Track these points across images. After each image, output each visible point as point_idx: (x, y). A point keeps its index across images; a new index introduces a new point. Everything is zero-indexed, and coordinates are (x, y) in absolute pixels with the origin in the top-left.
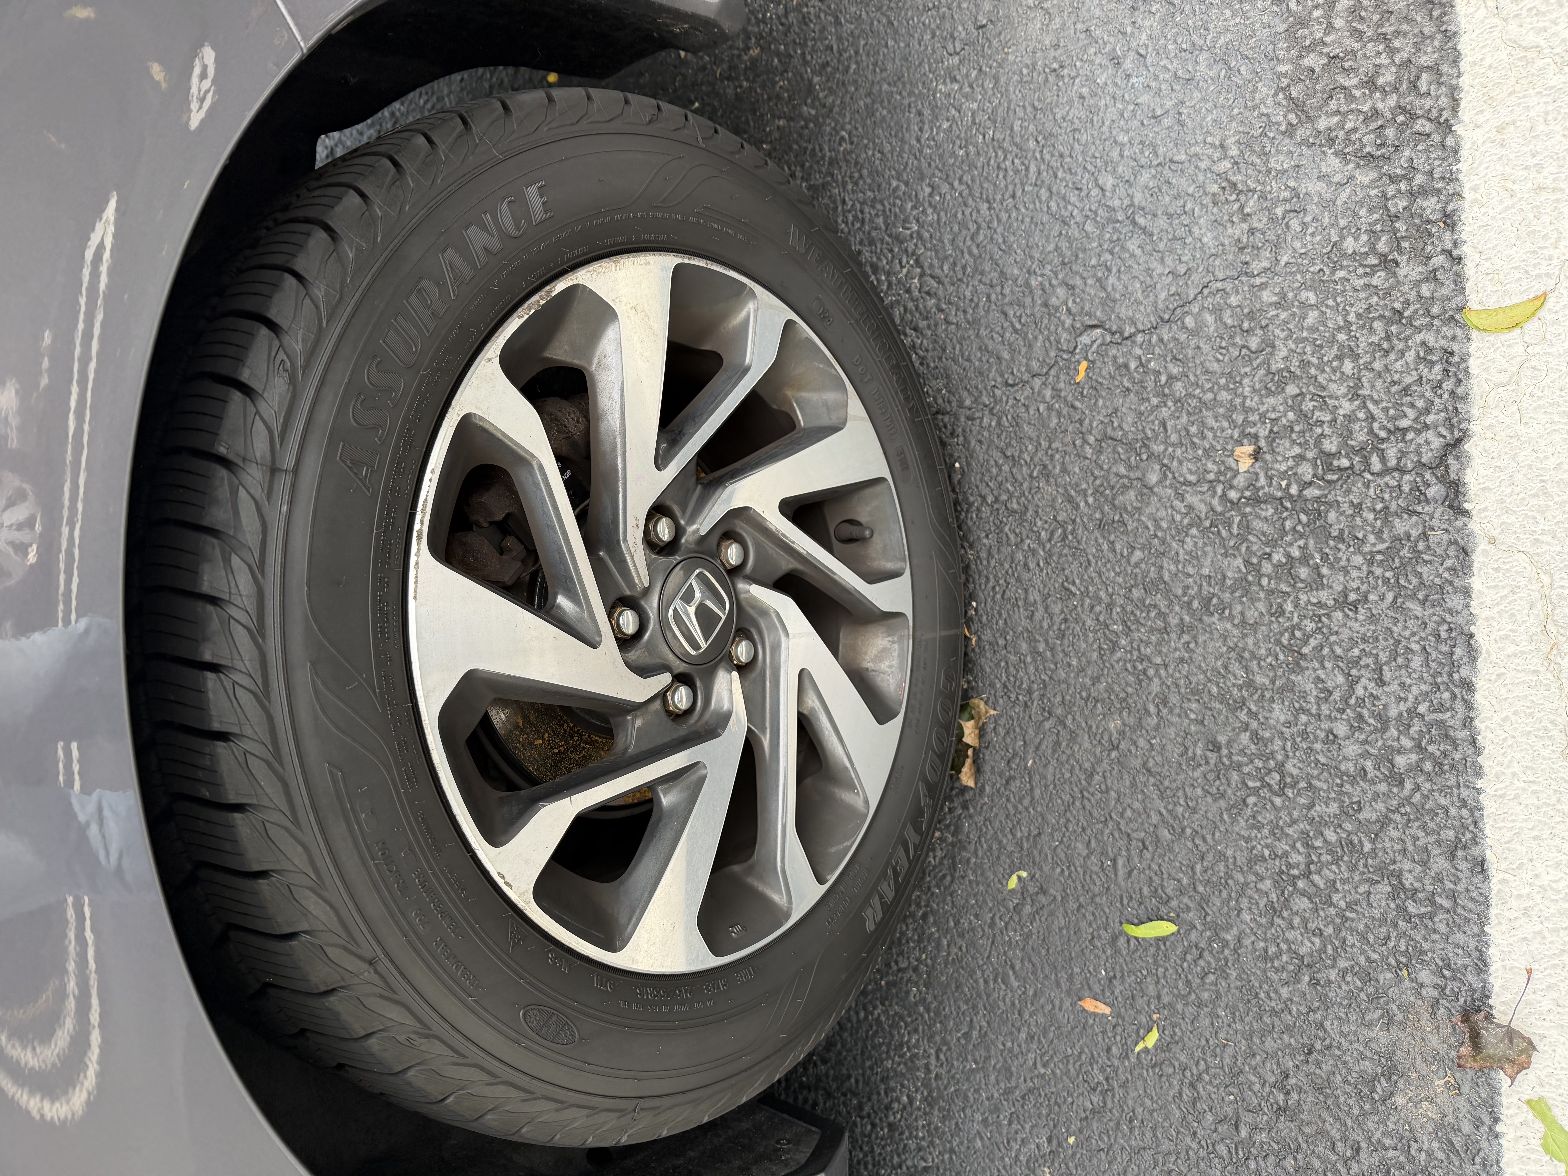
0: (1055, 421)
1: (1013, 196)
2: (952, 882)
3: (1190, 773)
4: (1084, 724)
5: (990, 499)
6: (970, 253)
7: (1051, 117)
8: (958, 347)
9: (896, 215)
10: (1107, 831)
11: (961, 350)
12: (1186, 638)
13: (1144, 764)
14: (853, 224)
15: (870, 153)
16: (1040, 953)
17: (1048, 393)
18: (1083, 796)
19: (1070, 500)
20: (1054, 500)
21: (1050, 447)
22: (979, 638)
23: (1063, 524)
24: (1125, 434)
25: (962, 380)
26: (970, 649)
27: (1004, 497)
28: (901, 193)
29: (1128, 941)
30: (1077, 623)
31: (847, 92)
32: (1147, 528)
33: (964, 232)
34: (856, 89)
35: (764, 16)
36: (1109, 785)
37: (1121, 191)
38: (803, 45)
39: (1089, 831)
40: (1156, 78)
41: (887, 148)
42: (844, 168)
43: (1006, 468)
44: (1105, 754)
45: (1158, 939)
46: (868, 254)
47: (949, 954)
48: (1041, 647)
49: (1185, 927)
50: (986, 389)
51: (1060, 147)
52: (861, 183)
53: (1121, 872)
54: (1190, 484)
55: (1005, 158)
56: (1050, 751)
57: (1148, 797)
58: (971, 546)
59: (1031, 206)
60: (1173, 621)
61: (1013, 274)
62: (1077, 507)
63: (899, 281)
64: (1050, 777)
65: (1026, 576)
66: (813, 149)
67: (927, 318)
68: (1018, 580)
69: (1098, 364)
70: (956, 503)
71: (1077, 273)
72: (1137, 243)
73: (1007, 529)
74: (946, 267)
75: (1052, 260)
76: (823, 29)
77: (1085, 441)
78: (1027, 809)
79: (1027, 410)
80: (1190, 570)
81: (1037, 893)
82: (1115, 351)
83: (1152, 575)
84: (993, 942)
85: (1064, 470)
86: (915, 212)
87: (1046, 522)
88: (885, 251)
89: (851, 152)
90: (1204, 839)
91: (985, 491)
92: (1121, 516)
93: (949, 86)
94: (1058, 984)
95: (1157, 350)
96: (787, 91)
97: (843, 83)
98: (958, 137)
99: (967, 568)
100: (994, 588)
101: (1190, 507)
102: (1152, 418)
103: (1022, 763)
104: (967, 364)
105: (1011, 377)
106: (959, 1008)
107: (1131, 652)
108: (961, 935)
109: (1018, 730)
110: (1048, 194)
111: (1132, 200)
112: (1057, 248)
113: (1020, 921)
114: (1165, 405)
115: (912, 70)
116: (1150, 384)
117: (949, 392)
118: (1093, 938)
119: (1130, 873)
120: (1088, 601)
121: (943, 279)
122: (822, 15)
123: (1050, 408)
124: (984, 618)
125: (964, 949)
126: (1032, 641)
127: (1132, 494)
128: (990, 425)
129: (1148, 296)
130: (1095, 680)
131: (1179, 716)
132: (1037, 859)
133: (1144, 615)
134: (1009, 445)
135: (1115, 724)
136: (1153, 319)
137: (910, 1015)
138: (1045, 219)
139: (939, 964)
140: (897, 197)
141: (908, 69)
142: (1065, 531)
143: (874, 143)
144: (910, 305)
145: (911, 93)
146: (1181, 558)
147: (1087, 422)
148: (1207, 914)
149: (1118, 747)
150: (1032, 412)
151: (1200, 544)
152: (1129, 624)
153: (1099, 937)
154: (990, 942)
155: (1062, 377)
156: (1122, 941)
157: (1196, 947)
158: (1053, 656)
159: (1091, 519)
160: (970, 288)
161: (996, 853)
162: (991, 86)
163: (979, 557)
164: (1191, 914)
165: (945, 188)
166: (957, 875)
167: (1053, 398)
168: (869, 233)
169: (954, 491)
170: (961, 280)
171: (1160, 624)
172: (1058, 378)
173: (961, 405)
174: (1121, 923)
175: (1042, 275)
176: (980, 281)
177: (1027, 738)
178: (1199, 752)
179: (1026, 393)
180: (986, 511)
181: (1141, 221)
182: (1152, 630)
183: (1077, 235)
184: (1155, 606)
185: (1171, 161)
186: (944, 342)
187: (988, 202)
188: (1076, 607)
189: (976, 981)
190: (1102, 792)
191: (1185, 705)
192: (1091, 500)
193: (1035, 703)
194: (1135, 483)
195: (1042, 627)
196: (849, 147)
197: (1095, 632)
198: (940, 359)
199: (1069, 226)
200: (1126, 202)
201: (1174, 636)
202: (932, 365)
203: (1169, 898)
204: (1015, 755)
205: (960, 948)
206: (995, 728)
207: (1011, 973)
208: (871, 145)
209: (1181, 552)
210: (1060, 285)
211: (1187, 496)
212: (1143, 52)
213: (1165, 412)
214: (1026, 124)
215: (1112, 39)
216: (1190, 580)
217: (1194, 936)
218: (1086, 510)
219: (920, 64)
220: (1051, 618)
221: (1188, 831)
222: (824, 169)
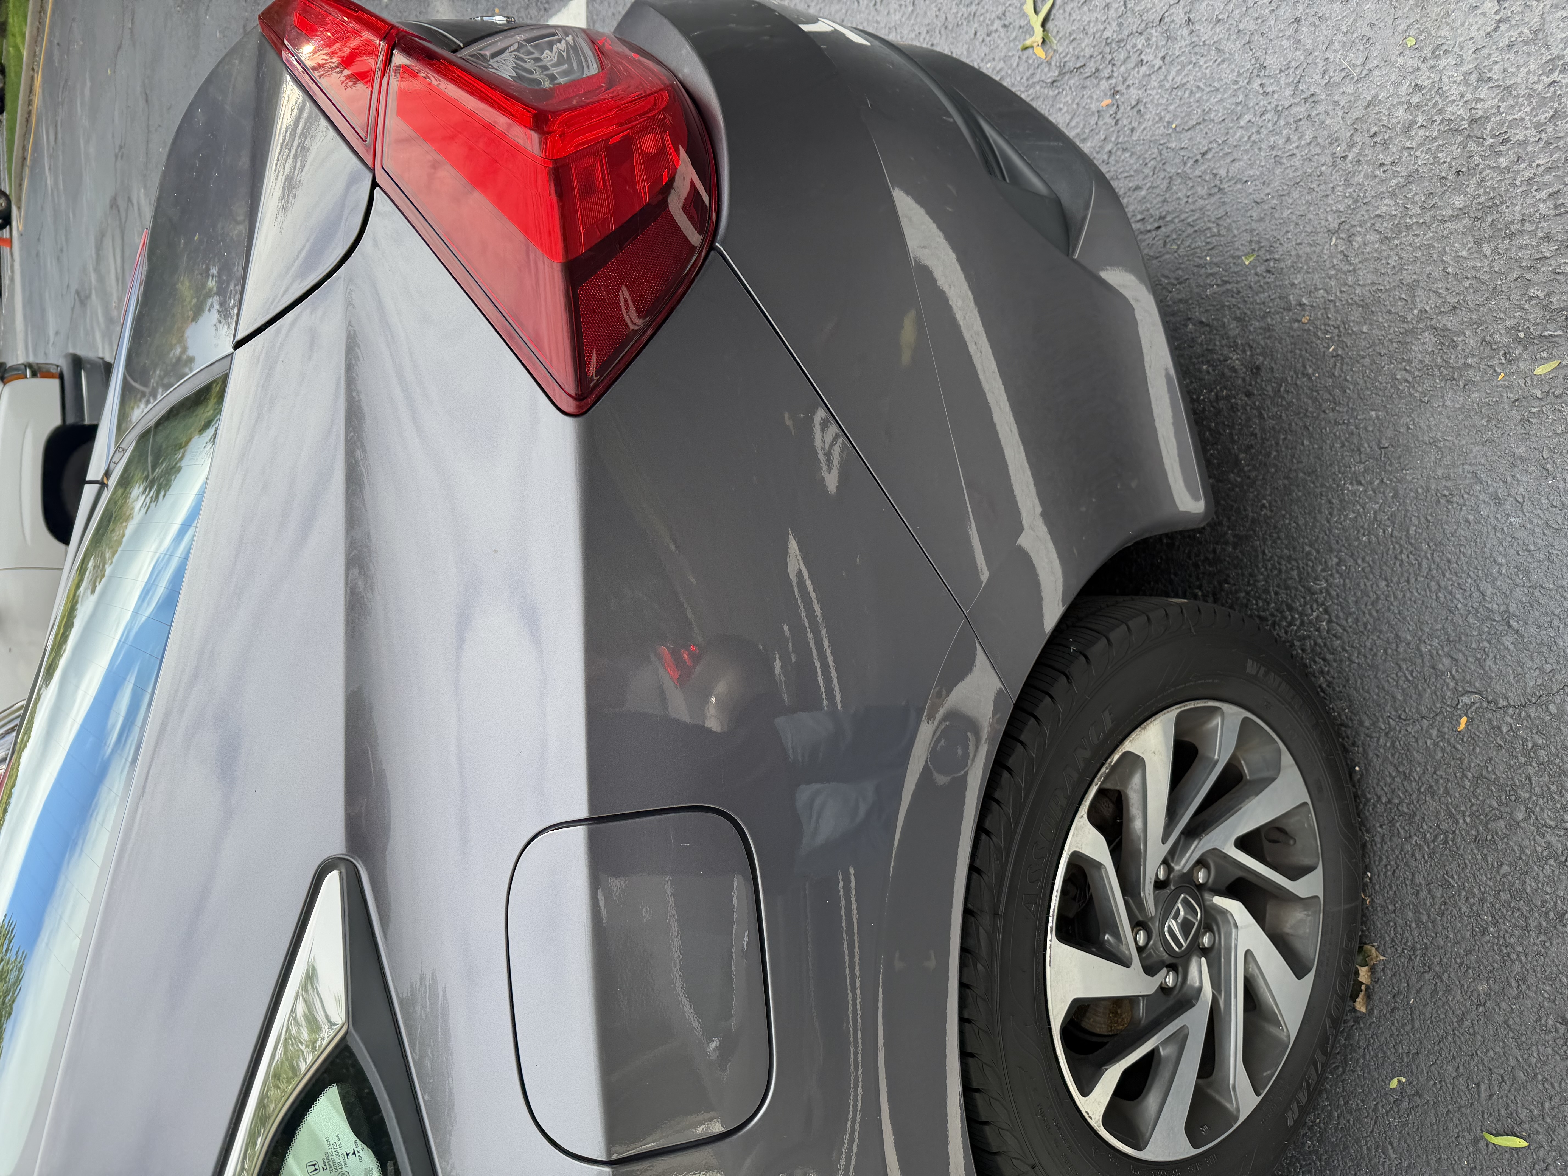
0: (1440, 755)
1: (1408, 581)
2: (1344, 1072)
3: (1543, 1036)
4: (1457, 983)
5: (1384, 800)
6: (1370, 614)
7: (1441, 530)
8: (1359, 681)
9: (1308, 573)
10: (1473, 1063)
11: (1362, 684)
12: (1542, 937)
13: (1506, 1022)
14: (1271, 571)
15: (1287, 521)
16: (1414, 1138)
17: (1434, 733)
18: (1454, 1034)
19: (1451, 816)
20: (1438, 812)
21: (1435, 773)
22: (1372, 901)
23: (1445, 833)
24: (1497, 778)
25: (1362, 707)
26: (1365, 906)
27: (1396, 801)
28: (1313, 557)
29: (1487, 1145)
30: (1455, 907)
31: (1268, 472)
32: (1514, 851)
33: (1365, 598)
34: (1276, 471)
35: (1198, 398)
36: (1477, 1030)
37: (1499, 599)
38: (1232, 427)
39: (1458, 1060)
40: (1531, 522)
41: (1301, 522)
42: (1264, 528)
43: (1398, 779)
44: (1474, 1007)
45: (1512, 1149)
46: (1284, 596)
47: (1338, 1123)
48: (1424, 918)
49: (1535, 1145)
50: (1382, 718)
51: (1449, 555)
52: (1279, 542)
53: (1483, 1095)
54: (1550, 827)
55: (1401, 552)
56: (1429, 996)
57: (1507, 1045)
58: (1368, 831)
59: (1423, 593)
60: (1533, 924)
61: (1406, 639)
62: (1457, 823)
63: (1310, 622)
64: (1428, 1015)
65: (1412, 863)
66: (1239, 508)
67: (1333, 654)
68: (1407, 864)
69: (1476, 721)
70: (1356, 796)
71: (1461, 651)
72: (1511, 640)
73: (1398, 825)
74: (1350, 620)
75: (1440, 636)
76: (1249, 419)
77: (1464, 776)
78: (1408, 1034)
79: (1417, 741)
80: (1548, 890)
81: (1414, 1095)
82: (1490, 715)
83: (1517, 886)
84: (1375, 1123)
85: (1447, 792)
86: (1324, 574)
87: (1431, 827)
88: (1299, 597)
89: (1271, 518)
90: (1552, 1086)
91: (1380, 792)
92: (1493, 837)
93: (1355, 487)
94: (1428, 1164)
95: (1525, 723)
96: (1217, 458)
97: (1265, 464)
98: (1362, 527)
99: (1364, 846)
100: (1386, 866)
101: (1549, 845)
102: (1520, 771)
103: (1405, 1000)
104: (1367, 696)
105: (1403, 713)
106: (1346, 1163)
107: (1497, 938)
108: (1350, 1112)
109: (1402, 974)
110: (1437, 587)
111: (1507, 608)
112: (1443, 628)
113: (1398, 1112)
114: (1531, 765)
115: (1324, 468)
116: (1519, 747)
117: (1352, 712)
118: (1458, 1137)
119: (1491, 1096)
120: (1464, 893)
121: (1347, 628)
122: (1248, 408)
123: (1436, 744)
124: (1377, 887)
125: (1351, 1122)
126: (1416, 912)
127: (1502, 823)
128: (1385, 745)
129: (1518, 681)
130: (1468, 952)
131: (1536, 993)
132: (1415, 1071)
133: (1509, 913)
134: (1401, 763)
135: (1482, 987)
136: (1522, 700)
137: (1304, 1160)
138: (1434, 604)
139: (1330, 1129)
140: (1310, 560)
141: (1321, 466)
142: (1446, 837)
143: (1290, 515)
144: (1320, 641)
145: (1322, 485)
146: (1540, 879)
147: (1466, 761)
148: (1553, 1140)
149: (1484, 1004)
150: (1420, 744)
151: (1557, 872)
152: (1497, 917)
153: (1464, 1137)
154: (1373, 1122)
155: (1446, 724)
156: (1482, 1144)
157: (1544, 1162)
158: (1434, 927)
159: (1468, 833)
160: (1370, 640)
161: (1381, 1060)
162: (1391, 495)
163: (1374, 840)
164: (1540, 1137)
165: (1350, 562)
166: (1348, 1069)
167: (1438, 737)
168: (1285, 580)
169: (1354, 786)
170: (1362, 632)
171: (1522, 923)
172: (1443, 724)
173: (1361, 723)
174: (1482, 1131)
175: (1431, 645)
176: (1379, 637)
177: (1410, 983)
178: (1550, 1022)
179: (1416, 729)
180: (1380, 808)
181: (1514, 624)
182: (1515, 926)
183: (1461, 623)
184: (1519, 909)
185: (1542, 587)
186: (1348, 675)
187: (1386, 580)
188: (1454, 895)
189: (1361, 1147)
190: (1470, 1034)
191: (1541, 986)
192: (1468, 820)
193: (1418, 958)
194: (1505, 815)
195: (1425, 904)
196: (1269, 513)
197: (1470, 917)
198: (1344, 686)
199: (1455, 615)
200: (1502, 608)
201: (1533, 934)
202: (1337, 689)
203: (1522, 1122)
204: (1399, 992)
205: (1348, 1121)
206: (1383, 969)
207: (1390, 1147)
208: (1288, 516)
209: (1541, 874)
210: (1445, 655)
211: (1547, 835)
212: (1520, 500)
213: (1530, 770)
214: (1420, 531)
215: (1495, 485)
216: (1548, 897)
217: (1541, 1153)
218: (1464, 826)
219: (1331, 465)
220: (1433, 899)
221: (1540, 1077)
222: (1247, 525)
